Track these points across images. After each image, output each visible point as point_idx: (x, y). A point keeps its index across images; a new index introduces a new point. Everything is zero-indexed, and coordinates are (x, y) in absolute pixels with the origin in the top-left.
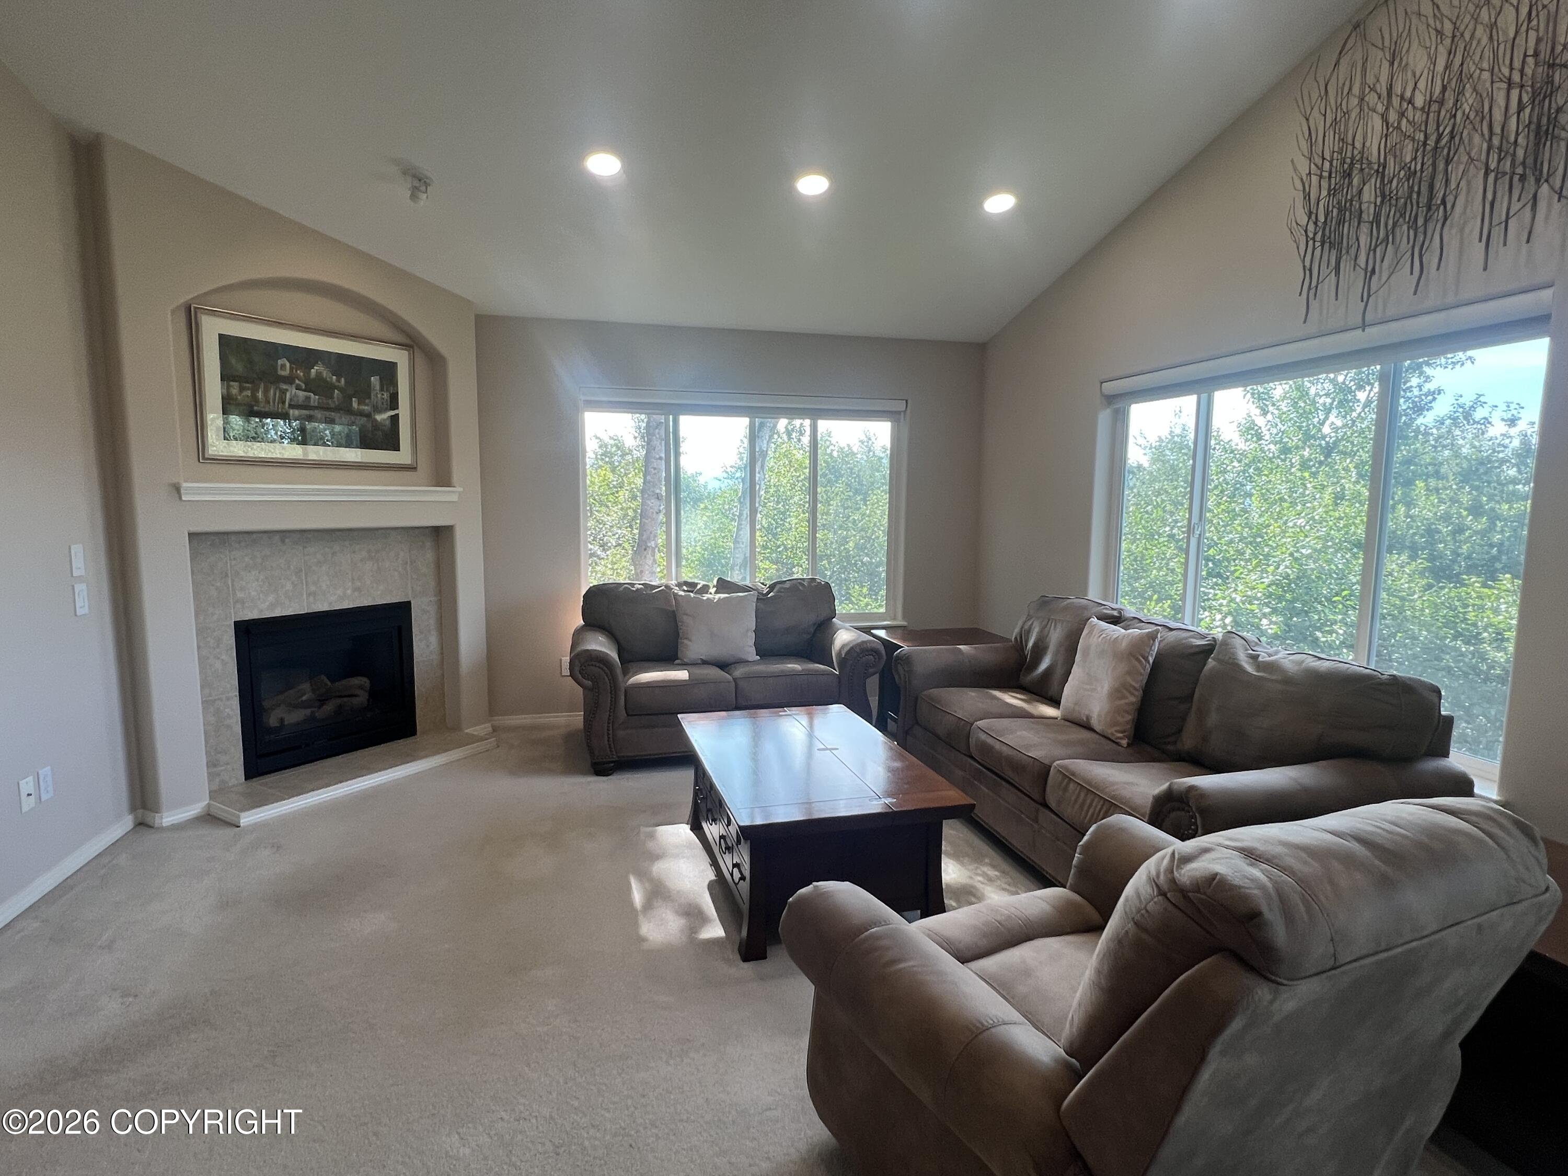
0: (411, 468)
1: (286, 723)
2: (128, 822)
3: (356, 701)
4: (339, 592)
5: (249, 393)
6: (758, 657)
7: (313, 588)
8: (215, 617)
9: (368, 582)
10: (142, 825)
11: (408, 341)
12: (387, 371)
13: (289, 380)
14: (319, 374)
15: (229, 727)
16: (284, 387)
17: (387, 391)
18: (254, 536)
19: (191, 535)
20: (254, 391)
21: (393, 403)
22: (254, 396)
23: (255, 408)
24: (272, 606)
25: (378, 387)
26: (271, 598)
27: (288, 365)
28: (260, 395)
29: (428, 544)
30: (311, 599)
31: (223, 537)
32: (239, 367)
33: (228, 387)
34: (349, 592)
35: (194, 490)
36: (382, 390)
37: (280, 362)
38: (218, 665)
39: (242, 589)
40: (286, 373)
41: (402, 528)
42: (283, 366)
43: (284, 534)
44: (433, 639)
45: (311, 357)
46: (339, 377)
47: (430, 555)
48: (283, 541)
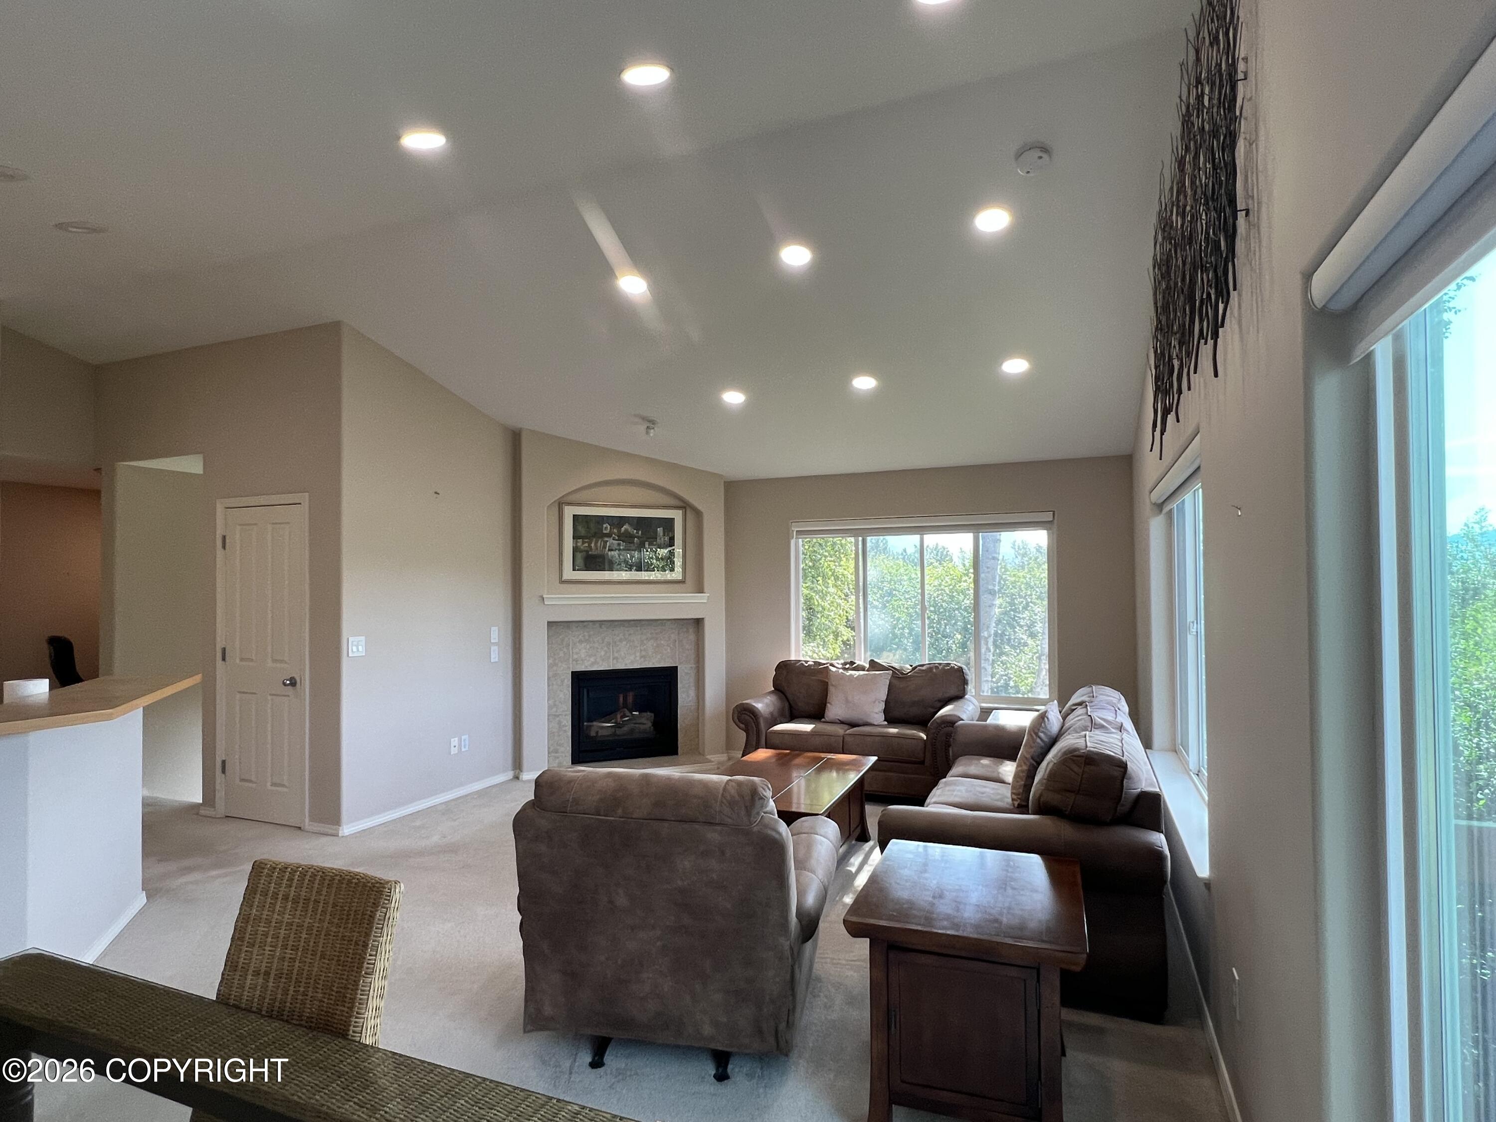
0: (682, 582)
1: (599, 734)
2: (510, 775)
3: (642, 727)
4: (632, 658)
5: (586, 545)
6: (886, 723)
7: (616, 655)
8: (562, 668)
9: (650, 653)
10: (517, 778)
11: (681, 504)
12: (668, 524)
13: (609, 535)
14: (626, 530)
15: (565, 731)
16: (606, 539)
17: (668, 535)
18: (585, 624)
19: (550, 624)
20: (590, 543)
21: (671, 543)
22: (590, 546)
23: (590, 553)
24: (593, 664)
25: (661, 534)
26: (592, 659)
27: (609, 527)
28: (593, 545)
29: (691, 630)
30: (615, 661)
31: (568, 624)
32: (582, 531)
33: (577, 542)
34: (638, 658)
35: (551, 599)
36: (664, 535)
37: (605, 526)
38: (562, 696)
39: (577, 653)
40: (608, 531)
41: (675, 619)
42: (606, 528)
43: (601, 623)
44: (692, 693)
45: (622, 520)
46: (638, 530)
47: (692, 637)
48: (601, 627)
